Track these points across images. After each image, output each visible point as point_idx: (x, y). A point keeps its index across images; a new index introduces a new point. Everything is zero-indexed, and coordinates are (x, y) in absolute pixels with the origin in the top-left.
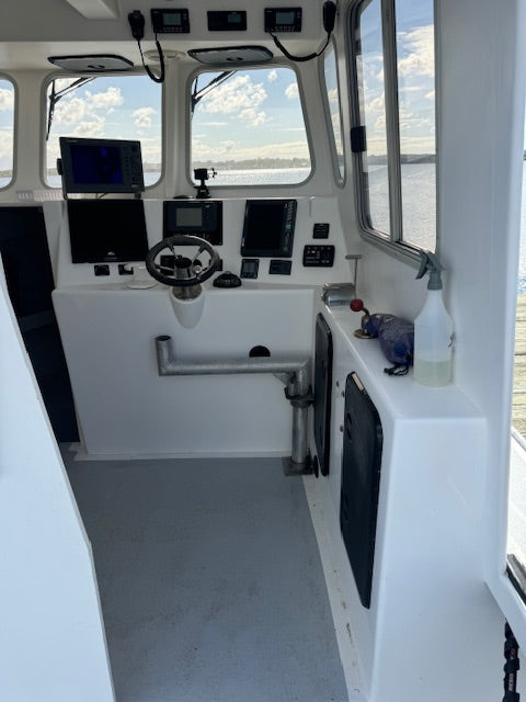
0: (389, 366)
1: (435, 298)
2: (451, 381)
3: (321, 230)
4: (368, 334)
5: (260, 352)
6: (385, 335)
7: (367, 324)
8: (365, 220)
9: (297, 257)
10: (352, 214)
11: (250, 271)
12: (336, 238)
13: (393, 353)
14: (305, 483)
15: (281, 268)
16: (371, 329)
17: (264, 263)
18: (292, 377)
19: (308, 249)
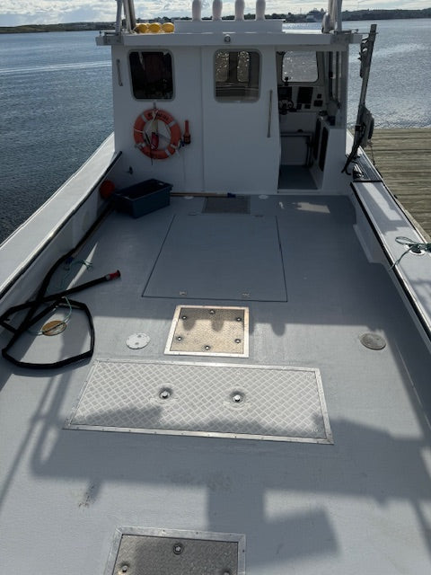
1: (339, 111)
3: (319, 96)
5: (300, 131)
8: (331, 94)
9: (312, 104)
10: (328, 93)
11: (299, 107)
12: (323, 99)
15: (308, 107)
17: (303, 105)
18: (308, 137)
19: (316, 102)
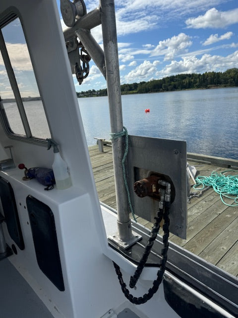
0: (46, 187)
2: (71, 185)
4: (29, 178)
6: (39, 176)
7: (28, 173)
13: (46, 182)
14: (10, 260)
16: (31, 175)
